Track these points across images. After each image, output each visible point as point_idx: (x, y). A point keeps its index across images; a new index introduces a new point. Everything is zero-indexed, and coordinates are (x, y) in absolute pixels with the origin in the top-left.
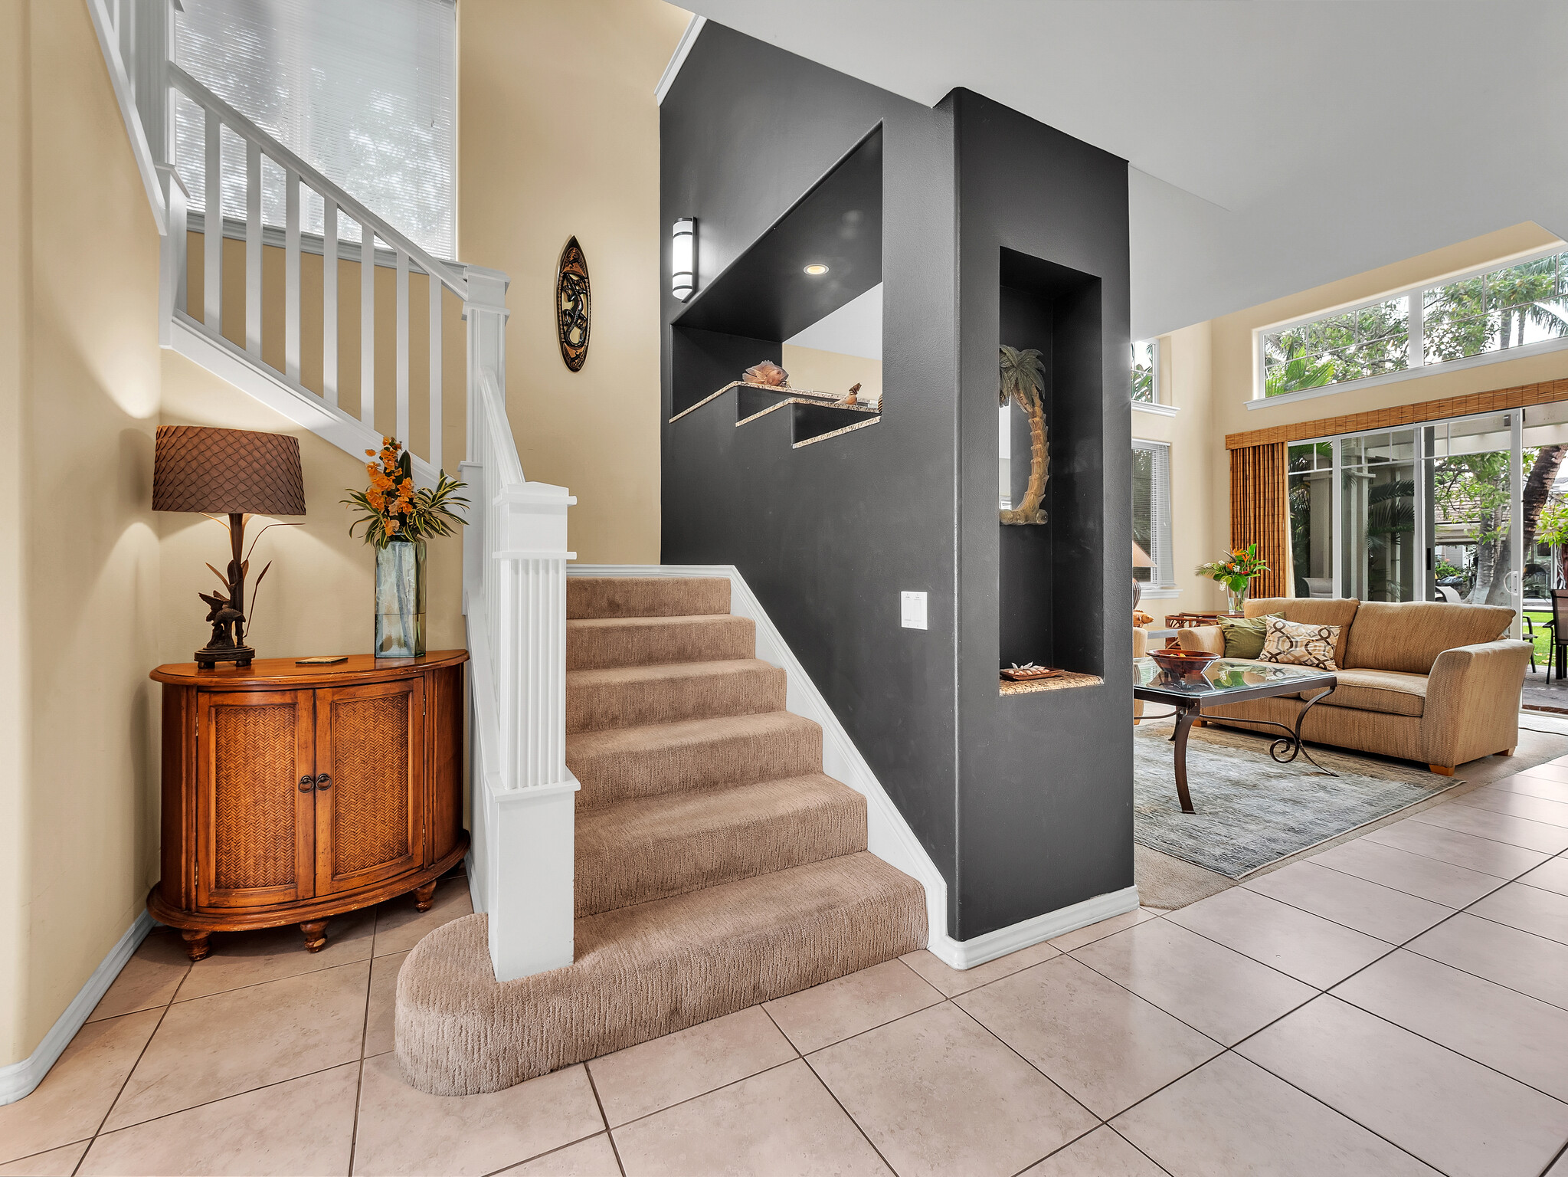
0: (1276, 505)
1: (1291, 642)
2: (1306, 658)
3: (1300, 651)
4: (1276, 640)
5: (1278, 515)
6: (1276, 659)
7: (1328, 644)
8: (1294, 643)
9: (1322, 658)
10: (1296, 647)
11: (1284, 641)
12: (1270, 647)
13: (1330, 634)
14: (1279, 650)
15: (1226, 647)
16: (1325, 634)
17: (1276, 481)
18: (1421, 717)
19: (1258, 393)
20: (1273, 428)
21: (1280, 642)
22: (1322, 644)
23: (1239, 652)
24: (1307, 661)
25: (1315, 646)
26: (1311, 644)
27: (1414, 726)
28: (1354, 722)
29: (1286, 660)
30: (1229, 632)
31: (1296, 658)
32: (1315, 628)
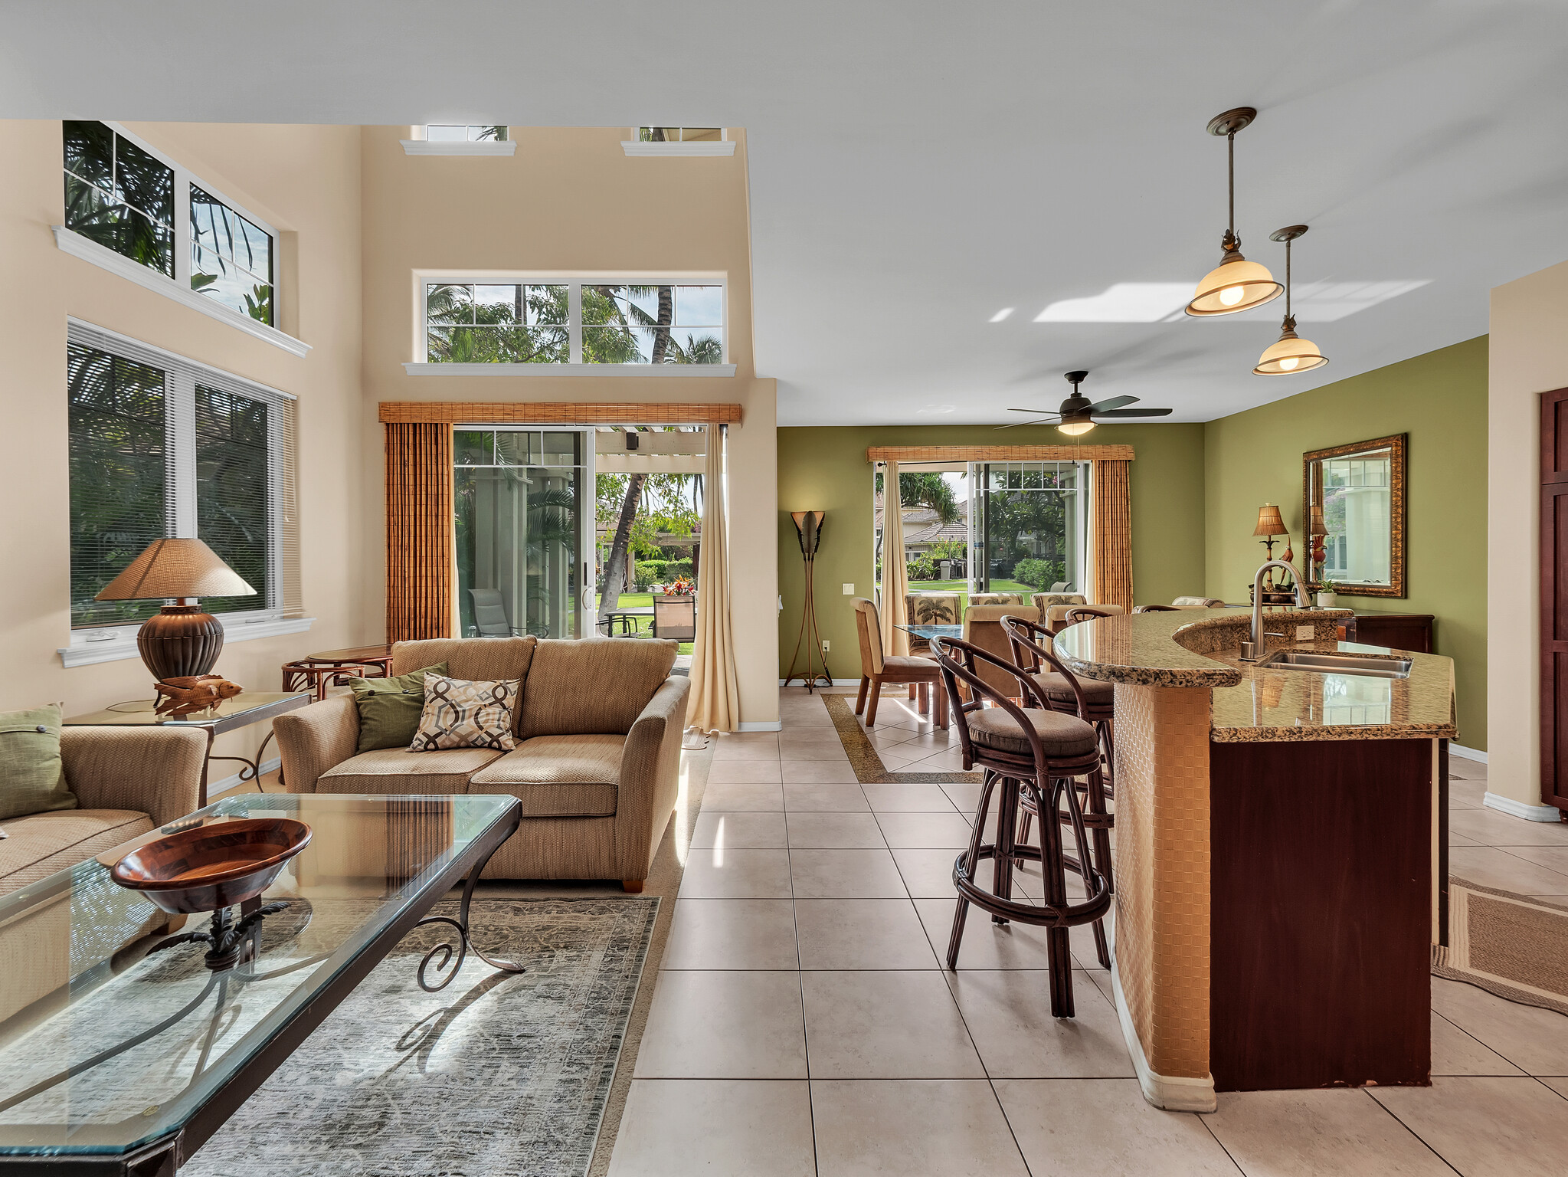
0: (440, 503)
1: (457, 712)
2: (475, 736)
3: (467, 726)
4: (436, 712)
5: (443, 516)
6: (435, 743)
7: (504, 707)
8: (461, 714)
9: (496, 732)
10: (463, 719)
11: (447, 713)
12: (429, 724)
13: (506, 693)
14: (439, 727)
15: (361, 731)
16: (500, 693)
17: (440, 472)
18: (614, 815)
19: (419, 354)
20: (436, 404)
21: (442, 715)
22: (497, 708)
23: (380, 739)
24: (476, 740)
25: (488, 714)
26: (483, 712)
27: (607, 830)
28: (537, 838)
29: (448, 743)
30: (366, 705)
31: (463, 738)
32: (487, 686)
